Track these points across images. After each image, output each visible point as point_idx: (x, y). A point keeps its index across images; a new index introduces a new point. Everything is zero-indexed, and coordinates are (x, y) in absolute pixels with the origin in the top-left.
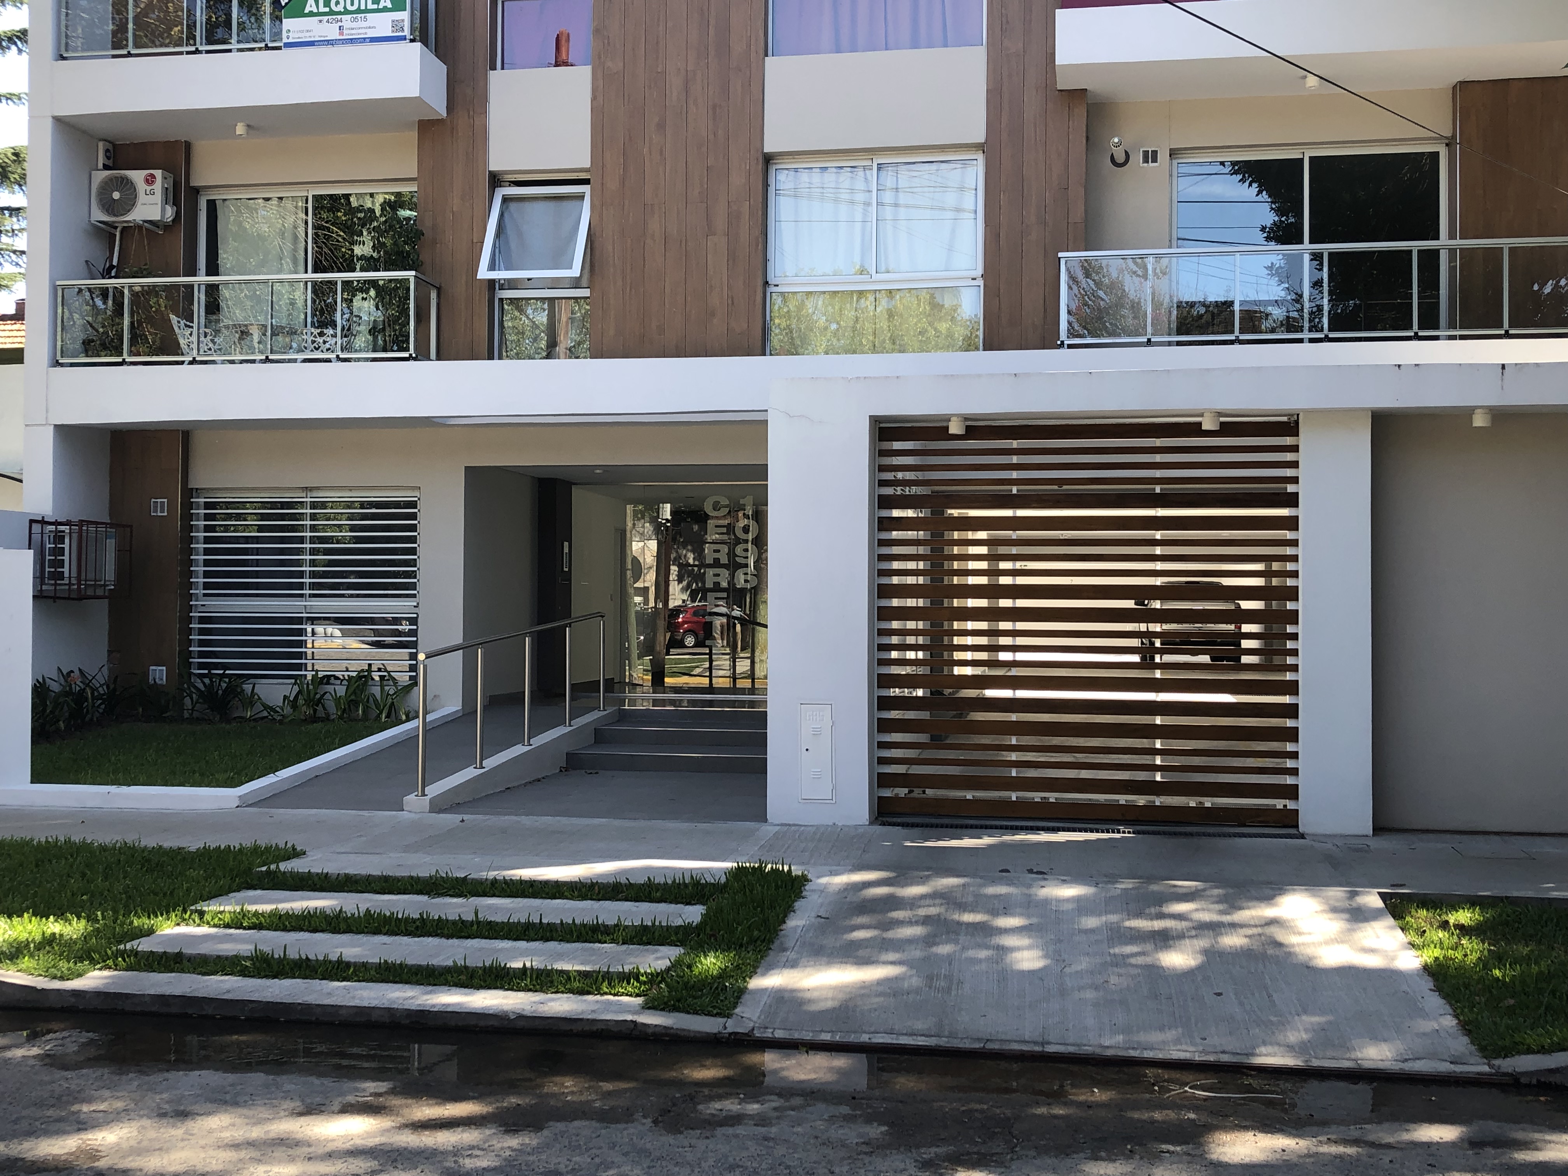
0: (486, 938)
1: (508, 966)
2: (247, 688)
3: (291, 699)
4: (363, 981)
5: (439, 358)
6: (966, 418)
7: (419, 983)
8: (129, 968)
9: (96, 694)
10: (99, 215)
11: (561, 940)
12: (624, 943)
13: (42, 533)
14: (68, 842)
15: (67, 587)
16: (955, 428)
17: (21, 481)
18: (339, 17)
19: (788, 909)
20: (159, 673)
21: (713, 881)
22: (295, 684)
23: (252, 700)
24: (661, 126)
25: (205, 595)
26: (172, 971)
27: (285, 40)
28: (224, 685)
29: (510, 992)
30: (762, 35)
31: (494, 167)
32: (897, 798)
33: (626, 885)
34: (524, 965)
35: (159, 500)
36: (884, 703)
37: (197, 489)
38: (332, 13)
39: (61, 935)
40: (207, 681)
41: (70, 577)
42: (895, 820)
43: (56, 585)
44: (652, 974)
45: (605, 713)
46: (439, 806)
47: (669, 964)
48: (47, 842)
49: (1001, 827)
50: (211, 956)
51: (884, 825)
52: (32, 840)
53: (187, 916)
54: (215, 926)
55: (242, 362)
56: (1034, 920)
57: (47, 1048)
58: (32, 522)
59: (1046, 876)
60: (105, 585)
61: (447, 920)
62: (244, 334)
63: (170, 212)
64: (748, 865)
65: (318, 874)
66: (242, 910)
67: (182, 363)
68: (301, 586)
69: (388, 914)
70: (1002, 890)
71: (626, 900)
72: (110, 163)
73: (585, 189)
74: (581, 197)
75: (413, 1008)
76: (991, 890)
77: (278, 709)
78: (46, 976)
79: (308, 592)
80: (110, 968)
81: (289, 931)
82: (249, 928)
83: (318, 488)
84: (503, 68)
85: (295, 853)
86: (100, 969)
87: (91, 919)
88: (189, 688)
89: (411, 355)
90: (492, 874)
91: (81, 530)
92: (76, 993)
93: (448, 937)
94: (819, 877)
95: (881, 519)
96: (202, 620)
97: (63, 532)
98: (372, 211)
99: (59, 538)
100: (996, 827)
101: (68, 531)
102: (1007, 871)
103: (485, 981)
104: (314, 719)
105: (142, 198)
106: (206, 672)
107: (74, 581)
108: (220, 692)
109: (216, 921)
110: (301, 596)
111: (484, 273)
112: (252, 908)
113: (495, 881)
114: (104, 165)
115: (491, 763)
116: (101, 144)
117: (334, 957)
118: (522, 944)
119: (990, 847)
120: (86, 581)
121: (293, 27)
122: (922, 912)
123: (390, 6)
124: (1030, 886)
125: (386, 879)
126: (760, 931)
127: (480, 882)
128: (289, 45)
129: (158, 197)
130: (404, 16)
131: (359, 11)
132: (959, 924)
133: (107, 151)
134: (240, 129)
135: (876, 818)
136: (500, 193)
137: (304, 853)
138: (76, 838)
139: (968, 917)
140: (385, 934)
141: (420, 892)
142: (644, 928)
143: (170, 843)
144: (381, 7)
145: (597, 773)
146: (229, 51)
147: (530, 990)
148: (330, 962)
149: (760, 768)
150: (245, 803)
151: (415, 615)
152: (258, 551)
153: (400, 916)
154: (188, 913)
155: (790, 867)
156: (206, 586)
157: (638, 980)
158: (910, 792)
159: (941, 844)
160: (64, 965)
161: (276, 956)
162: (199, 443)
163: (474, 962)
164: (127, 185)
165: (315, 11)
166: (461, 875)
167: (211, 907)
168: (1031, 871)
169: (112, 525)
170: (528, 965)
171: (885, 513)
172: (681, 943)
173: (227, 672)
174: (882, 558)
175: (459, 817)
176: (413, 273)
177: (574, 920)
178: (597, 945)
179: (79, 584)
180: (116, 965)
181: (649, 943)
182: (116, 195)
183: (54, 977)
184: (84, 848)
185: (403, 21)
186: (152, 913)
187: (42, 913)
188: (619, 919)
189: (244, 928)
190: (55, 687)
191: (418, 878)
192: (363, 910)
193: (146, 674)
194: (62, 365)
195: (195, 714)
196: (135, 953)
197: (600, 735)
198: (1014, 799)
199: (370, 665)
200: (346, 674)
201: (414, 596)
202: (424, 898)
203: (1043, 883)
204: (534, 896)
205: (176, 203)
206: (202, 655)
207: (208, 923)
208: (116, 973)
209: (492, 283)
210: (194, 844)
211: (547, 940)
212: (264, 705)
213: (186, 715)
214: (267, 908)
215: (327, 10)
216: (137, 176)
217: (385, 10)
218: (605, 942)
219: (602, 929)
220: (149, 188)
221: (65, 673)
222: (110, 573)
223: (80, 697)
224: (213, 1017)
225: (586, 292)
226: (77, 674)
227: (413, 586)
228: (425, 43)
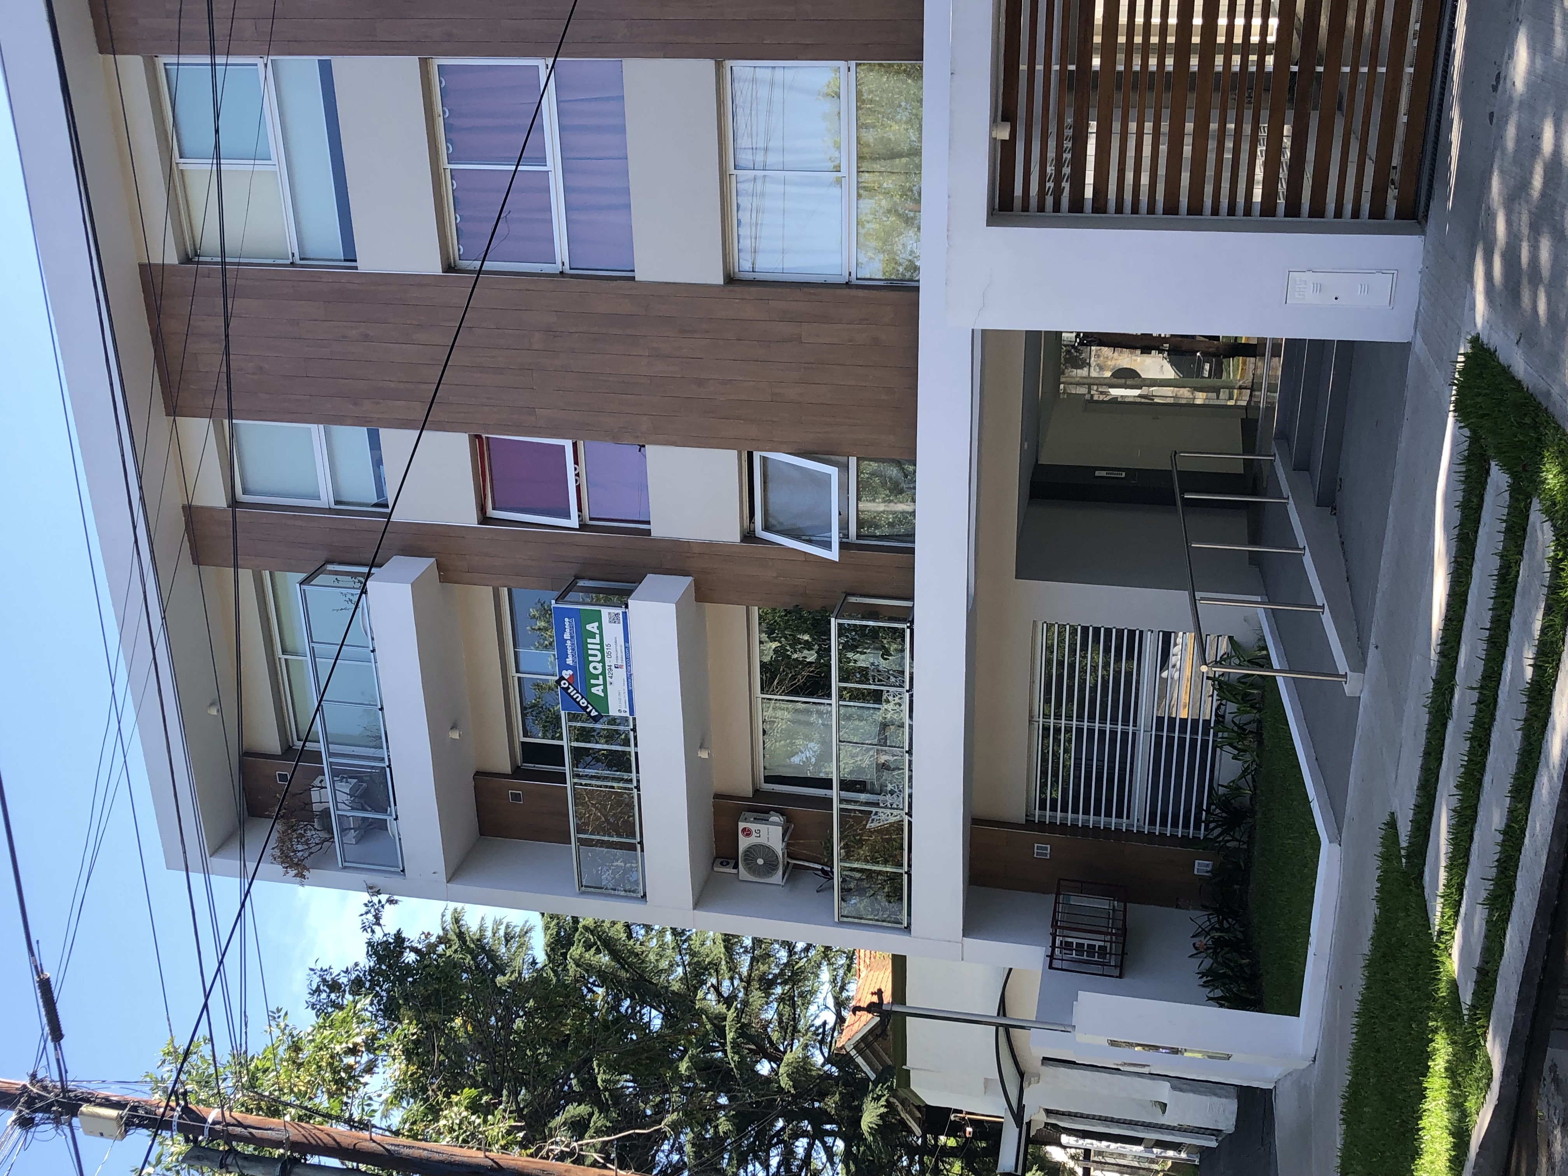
0: (1499, 684)
1: (1529, 681)
2: (1221, 791)
3: (1236, 752)
4: (1527, 816)
5: (911, 598)
6: (994, 122)
7: (1536, 767)
8: (1488, 1016)
9: (1217, 926)
10: (778, 877)
11: (1510, 614)
12: (1522, 554)
13: (1062, 960)
14: (1359, 1015)
15: (1114, 945)
16: (1004, 134)
17: (1010, 970)
18: (607, 668)
19: (1505, 372)
20: (1202, 867)
21: (1467, 444)
22: (1221, 748)
23: (1235, 788)
24: (701, 383)
25: (1128, 818)
26: (1496, 981)
27: (627, 714)
28: (1218, 811)
29: (1557, 685)
30: (614, 284)
31: (737, 538)
32: (1399, 199)
33: (1460, 529)
34: (1530, 665)
35: (1036, 851)
36: (1293, 210)
37: (1027, 815)
38: (603, 673)
39: (1448, 1061)
40: (1212, 825)
41: (1105, 941)
42: (1422, 204)
43: (1110, 954)
44: (1557, 545)
45: (1277, 456)
46: (1359, 663)
47: (1548, 524)
48: (1356, 1033)
49: (1442, 94)
50: (1484, 943)
51: (1427, 216)
52: (1353, 1044)
53: (1442, 946)
54: (1455, 923)
55: (910, 770)
56: (1550, 110)
57: (1556, 1122)
58: (1051, 967)
59: (1502, 75)
60: (1114, 910)
61: (1476, 716)
62: (884, 767)
63: (775, 818)
64: (1453, 398)
65: (1415, 814)
66: (1442, 897)
67: (910, 823)
68: (1125, 734)
69: (1462, 770)
70: (1511, 131)
71: (1477, 532)
72: (732, 863)
73: (757, 456)
74: (764, 460)
75: (1561, 785)
76: (1510, 144)
77: (1246, 766)
78: (1486, 1092)
79: (1131, 728)
80: (1485, 1032)
81: (1468, 860)
82: (1461, 894)
83: (1031, 711)
84: (648, 523)
85: (1392, 824)
86: (1485, 1041)
87: (1435, 1031)
88: (1219, 842)
89: (908, 627)
90: (1434, 656)
91: (1060, 927)
92: (1506, 1073)
93: (1493, 718)
94: (1475, 325)
95: (1095, 210)
96: (1152, 822)
97: (1061, 942)
98: (776, 651)
99: (1067, 946)
100: (1442, 100)
101: (1061, 938)
102: (1492, 115)
103: (1542, 706)
104: (1258, 735)
105: (762, 840)
106: (1203, 824)
107: (1108, 938)
108: (1224, 815)
109: (1451, 922)
110: (1134, 734)
111: (833, 555)
112: (1441, 889)
113: (1442, 654)
114: (734, 868)
115: (1320, 597)
116: (715, 869)
117: (1500, 838)
118: (1510, 652)
119: (1462, 115)
120: (1108, 927)
121: (616, 707)
122: (1525, 230)
123: (596, 624)
124: (1511, 98)
125: (1427, 754)
126: (1525, 415)
127: (1441, 668)
128: (632, 712)
129: (762, 827)
130: (605, 612)
131: (602, 650)
132: (1543, 194)
133: (722, 864)
134: (704, 755)
135: (1419, 223)
136: (760, 533)
137: (1393, 813)
138: (1356, 1008)
139: (1537, 182)
140: (1483, 775)
141: (1445, 726)
142: (1508, 531)
143: (1369, 929)
144: (598, 632)
145: (1341, 479)
146: (636, 754)
147: (1558, 665)
148: (1503, 841)
150: (1337, 838)
151: (1161, 634)
152: (1089, 759)
153: (1466, 758)
154: (1440, 945)
155: (1461, 354)
156: (1119, 815)
157: (1562, 560)
158: (1393, 183)
159: (1453, 181)
160: (1477, 1073)
161: (1492, 888)
162: (984, 810)
163: (1521, 711)
164: (752, 851)
165: (602, 687)
166: (1431, 685)
167: (1437, 921)
168: (1495, 88)
169: (1058, 894)
170: (1531, 662)
171: (1088, 206)
172: (1528, 497)
173: (1205, 808)
174: (1135, 210)
175: (1372, 648)
176: (833, 620)
177: (1491, 598)
178: (1520, 579)
179: (1111, 934)
180: (1484, 1027)
181: (1525, 530)
182: (760, 861)
183: (1488, 1085)
184: (1365, 1002)
185: (609, 613)
186: (1435, 978)
187: (1425, 1071)
188: (1496, 554)
189: (1461, 899)
190: (1208, 963)
191: (1429, 724)
192: (1455, 791)
193: (1201, 878)
194: (909, 924)
195: (1245, 838)
196: (1473, 1007)
197: (1302, 466)
198: (1411, 70)
199: (1208, 678)
200: (1215, 697)
201: (1141, 632)
202: (1451, 725)
203: (1509, 83)
204: (1461, 620)
205: (767, 811)
206: (1186, 825)
207: (1452, 929)
208: (1491, 1028)
209: (843, 546)
210: (1372, 910)
211: (1509, 626)
212: (1241, 778)
213: (1245, 846)
214: (1443, 875)
215: (601, 677)
216: (744, 843)
217: (600, 628)
218: (1518, 572)
219: (1504, 571)
220: (754, 834)
221: (1195, 952)
222: (1103, 904)
223: (1218, 943)
224: (1546, 962)
225: (853, 461)
226: (1196, 940)
227: (1132, 633)
228: (629, 593)
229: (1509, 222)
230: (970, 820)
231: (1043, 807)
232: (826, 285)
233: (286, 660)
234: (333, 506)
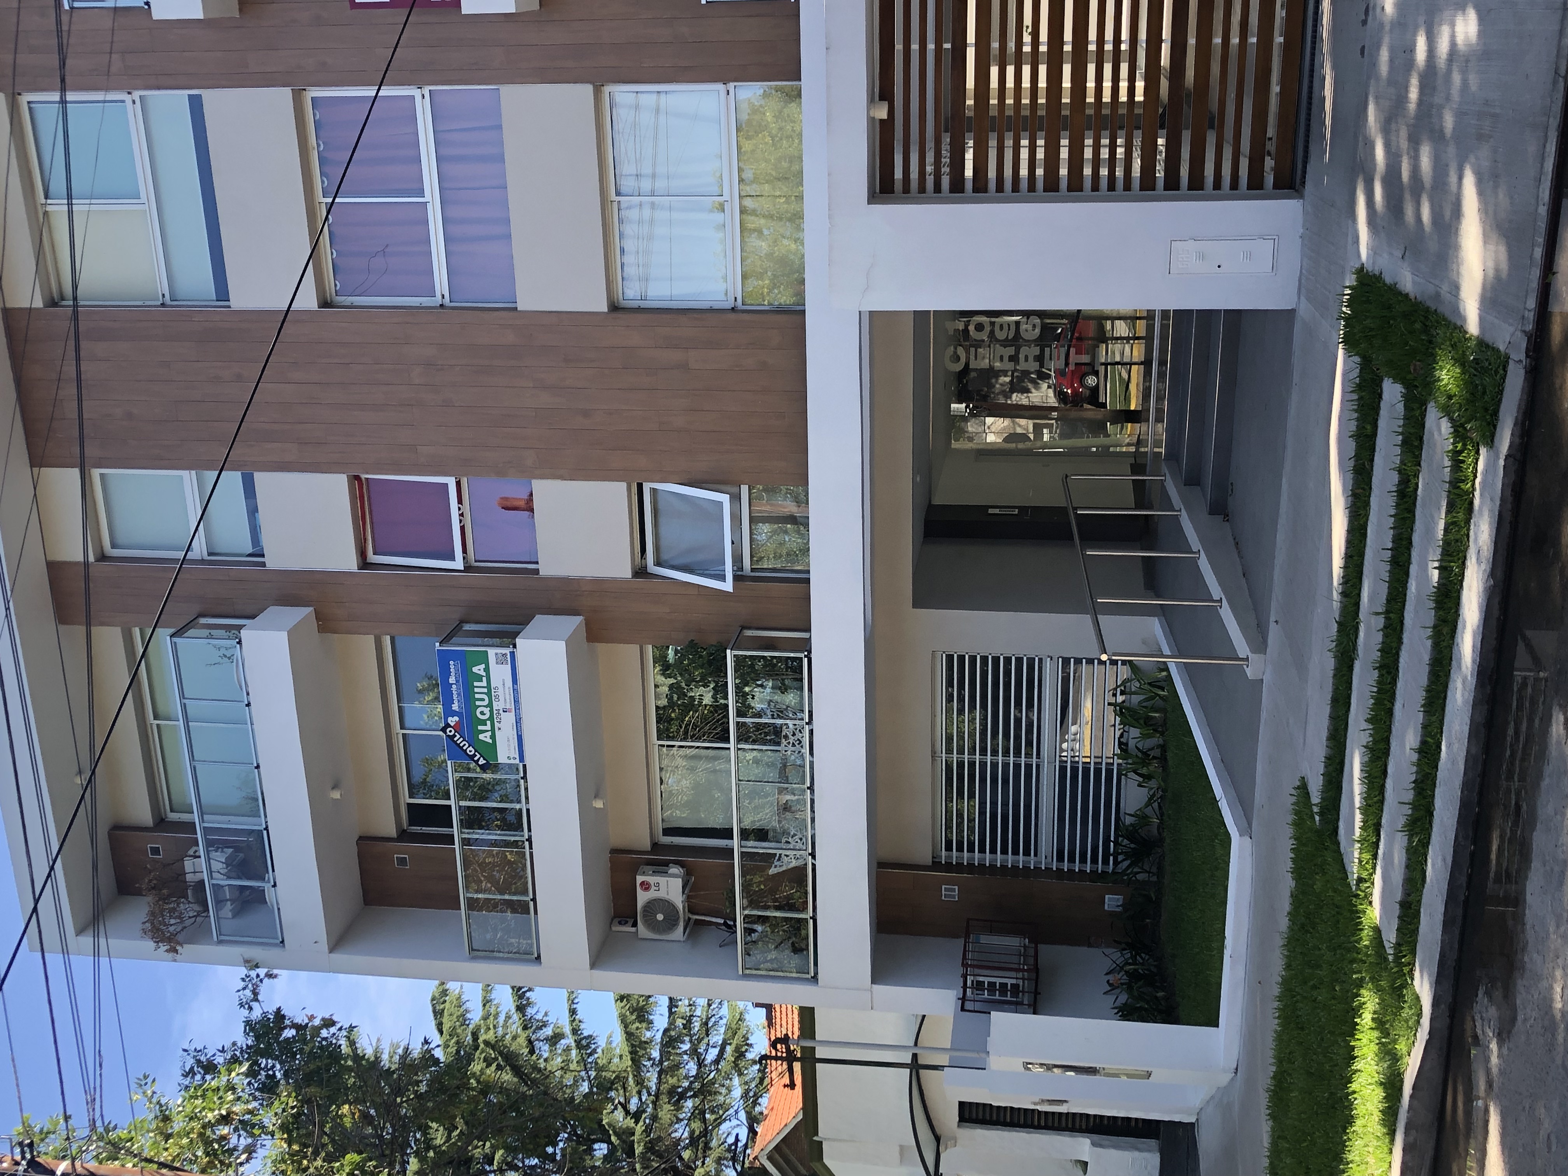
0: (1404, 605)
1: (1436, 585)
2: (1129, 820)
3: (1141, 779)
4: (1442, 729)
5: (808, 630)
6: (871, 101)
7: (1448, 674)
8: (1413, 952)
9: (1131, 961)
10: (678, 933)
11: (1412, 530)
12: (1419, 465)
13: (974, 1001)
14: (1280, 999)
15: (1026, 982)
16: (882, 113)
17: (924, 1016)
18: (495, 712)
19: (1393, 290)
20: (1112, 902)
21: (1358, 370)
22: (1126, 775)
23: (1142, 817)
24: (586, 413)
25: (1036, 855)
26: (1419, 912)
27: (517, 761)
28: (1126, 842)
29: (1464, 584)
30: (496, 313)
31: (628, 574)
32: (1276, 170)
33: (1356, 461)
34: (1435, 568)
35: (943, 893)
36: (1172, 183)
37: (933, 857)
38: (491, 718)
39: (1375, 1012)
40: (1120, 858)
41: (1017, 978)
42: (1299, 172)
43: (1023, 992)
44: (1455, 437)
45: (1168, 475)
46: (1259, 644)
47: (1445, 419)
48: (1279, 1018)
49: (1313, 54)
50: (1405, 874)
51: (1304, 183)
52: (1276, 1031)
53: (1362, 894)
54: (1374, 868)
55: (813, 811)
56: (1421, 19)
57: (1491, 1034)
58: (963, 1009)
59: (1371, 5)
60: (1025, 946)
61: (1383, 643)
62: (786, 808)
63: (674, 870)
64: (1342, 332)
65: (1326, 767)
66: (1358, 841)
67: (814, 865)
68: (1029, 767)
69: (1373, 701)
70: (1384, 55)
71: (1372, 460)
72: (631, 921)
73: (647, 487)
74: (654, 491)
75: (1474, 682)
76: (1384, 67)
77: (1151, 793)
78: (1417, 1030)
79: (1034, 760)
80: (1412, 970)
81: (1383, 797)
82: (1379, 835)
83: (933, 746)
84: (537, 563)
85: (1303, 788)
86: (1412, 979)
87: (1360, 984)
88: (1128, 875)
89: (805, 656)
90: (1336, 596)
91: (971, 966)
92: (1435, 1004)
93: (1400, 641)
94: (1359, 255)
95: (976, 190)
96: (1060, 858)
97: (973, 981)
98: (671, 687)
99: (979, 986)
100: (1312, 60)
101: (972, 978)
102: (1363, 49)
103: (1451, 609)
104: (1163, 759)
105: (662, 894)
106: (1111, 858)
107: (1020, 975)
108: (1132, 846)
109: (1369, 867)
110: (1038, 766)
111: (728, 586)
112: (1358, 832)
113: (1344, 594)
114: (632, 926)
115: (1216, 591)
116: (614, 929)
117: (1415, 757)
118: (1413, 569)
119: (1334, 67)
120: (1020, 964)
121: (505, 754)
122: (1404, 144)
123: (483, 666)
124: (1381, 25)
125: (1335, 701)
126: (1415, 322)
127: (1344, 609)
128: (522, 758)
129: (662, 880)
130: (492, 652)
131: (489, 694)
132: (1420, 102)
133: (620, 923)
134: (599, 804)
135: (1297, 191)
136: (652, 568)
137: (1303, 778)
138: (1276, 991)
139: (1413, 94)
140: (1393, 705)
141: (1351, 668)
142: (1405, 443)
143: (1285, 905)
144: (484, 674)
145: (1232, 484)
146: (528, 811)
147: (1464, 563)
148: (1419, 760)
149: (1235, 316)
150: (1247, 830)
151: (1060, 659)
152: (994, 803)
153: (1375, 689)
154: (1359, 892)
155: (1347, 287)
156: (1027, 853)
157: (1461, 452)
158: (1269, 154)
159: (1328, 121)
160: (1406, 1013)
161: (1410, 812)
162: (887, 855)
163: (1429, 618)
164: (653, 906)
165: (490, 733)
166: (1335, 627)
167: (1354, 871)
168: (1364, 22)
169: (967, 936)
170: (1436, 564)
171: (969, 186)
172: (1423, 404)
173: (1112, 839)
174: (1016, 188)
175: (1272, 625)
176: (728, 651)
177: (1391, 516)
178: (1420, 490)
179: (1023, 970)
180: (1409, 964)
181: (1421, 439)
182: (660, 917)
183: (1418, 1022)
184: (1286, 984)
185: (496, 654)
186: (1357, 928)
187: (1352, 1029)
188: (1394, 469)
189: (1378, 840)
190: (1123, 998)
191: (1336, 669)
192: (1365, 725)
193: (1111, 914)
194: (816, 973)
195: (1154, 870)
196: (1398, 945)
197: (1192, 480)
198: (1281, 39)
199: (1109, 704)
200: (1117, 727)
201: (1040, 660)
202: (1357, 666)
203: (1378, 10)
204: (1362, 555)
205: (666, 864)
206: (1094, 860)
207: (1371, 874)
208: (1417, 965)
209: (737, 578)
210: (1288, 883)
211: (1411, 543)
212: (1147, 806)
213: (1154, 879)
214: (1358, 817)
215: (488, 723)
216: (642, 898)
217: (487, 670)
218: (1417, 485)
219: (1403, 487)
220: (653, 888)
221: (1109, 988)
222: (1013, 942)
223: (1134, 976)
224: (1470, 877)
225: (745, 489)
226: (1111, 977)
227: (1031, 662)
228: (516, 634)
229: (1387, 146)
230: (875, 865)
231: (949, 848)
232: (711, 310)
233: (158, 726)
234: (207, 558)
